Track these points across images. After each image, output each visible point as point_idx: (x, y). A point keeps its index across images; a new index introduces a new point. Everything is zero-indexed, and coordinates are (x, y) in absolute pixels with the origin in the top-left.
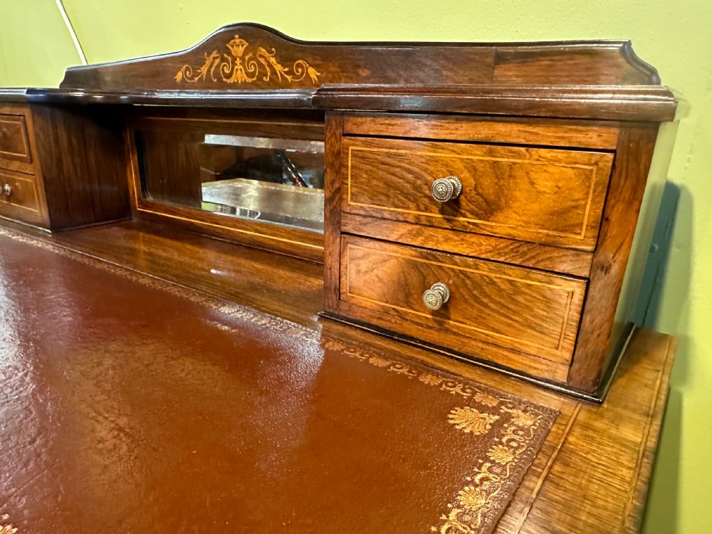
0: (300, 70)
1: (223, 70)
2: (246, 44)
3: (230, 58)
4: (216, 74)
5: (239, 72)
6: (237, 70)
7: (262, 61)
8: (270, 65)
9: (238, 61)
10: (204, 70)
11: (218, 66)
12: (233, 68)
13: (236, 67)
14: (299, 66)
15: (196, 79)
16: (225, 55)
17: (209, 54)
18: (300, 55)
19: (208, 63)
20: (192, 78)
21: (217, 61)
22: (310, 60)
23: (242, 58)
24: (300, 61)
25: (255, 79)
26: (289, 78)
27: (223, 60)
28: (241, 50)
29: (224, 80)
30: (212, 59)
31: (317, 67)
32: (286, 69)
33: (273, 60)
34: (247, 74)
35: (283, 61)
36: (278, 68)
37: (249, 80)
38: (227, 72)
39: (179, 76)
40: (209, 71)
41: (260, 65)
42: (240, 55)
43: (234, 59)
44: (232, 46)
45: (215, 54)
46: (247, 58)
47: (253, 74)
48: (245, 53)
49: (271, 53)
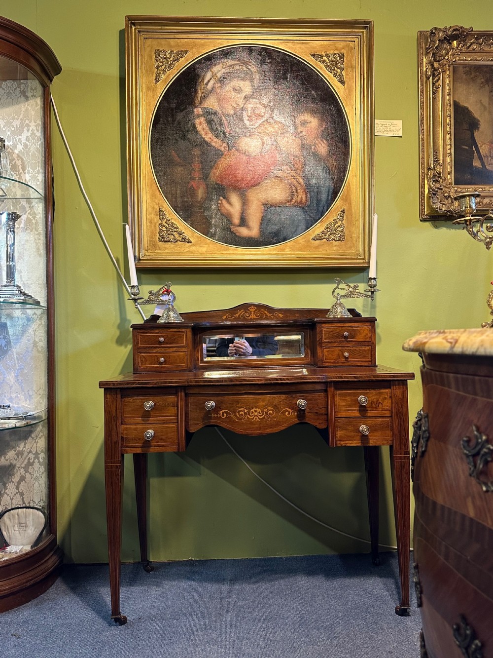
0: (276, 315)
2: (256, 308)
3: (249, 312)
4: (243, 316)
5: (253, 316)
7: (262, 312)
8: (265, 314)
10: (237, 315)
11: (244, 314)
13: (251, 314)
15: (233, 318)
18: (276, 311)
19: (239, 313)
20: (231, 317)
22: (280, 312)
23: (255, 312)
24: (276, 313)
26: (272, 317)
27: (246, 312)
29: (246, 318)
30: (241, 312)
31: (282, 314)
32: (271, 315)
33: (266, 312)
34: (256, 316)
35: (269, 312)
36: (268, 314)
37: (256, 318)
38: (247, 315)
39: (225, 317)
40: (239, 315)
41: (261, 314)
43: (251, 312)
44: (249, 309)
45: (242, 310)
47: (258, 316)
48: (255, 311)
49: (266, 310)
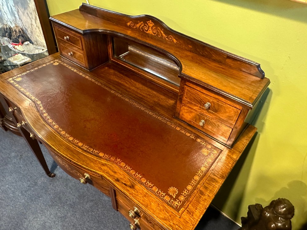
0: (171, 38)
1: (145, 28)
2: (153, 24)
3: (147, 26)
4: (142, 28)
5: (150, 31)
6: (150, 30)
7: (159, 31)
9: (150, 28)
10: (138, 25)
11: (143, 26)
12: (148, 29)
13: (149, 29)
14: (170, 37)
15: (135, 27)
16: (146, 24)
17: (140, 22)
18: (171, 34)
20: (133, 26)
21: (143, 25)
22: (174, 37)
24: (171, 36)
25: (155, 35)
26: (167, 39)
27: (145, 25)
28: (151, 25)
29: (145, 31)
30: (141, 24)
31: (176, 39)
32: (166, 36)
33: (162, 32)
34: (153, 33)
35: (165, 33)
36: (164, 35)
37: (153, 34)
39: (129, 24)
40: (140, 27)
41: (158, 32)
42: (152, 26)
43: (149, 27)
44: (149, 23)
45: (142, 22)
46: (153, 28)
47: (155, 34)
48: (153, 26)
49: (162, 30)
